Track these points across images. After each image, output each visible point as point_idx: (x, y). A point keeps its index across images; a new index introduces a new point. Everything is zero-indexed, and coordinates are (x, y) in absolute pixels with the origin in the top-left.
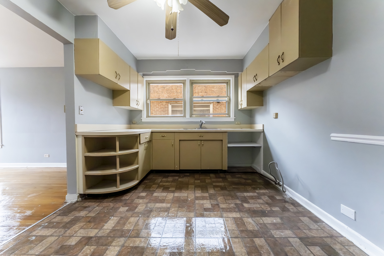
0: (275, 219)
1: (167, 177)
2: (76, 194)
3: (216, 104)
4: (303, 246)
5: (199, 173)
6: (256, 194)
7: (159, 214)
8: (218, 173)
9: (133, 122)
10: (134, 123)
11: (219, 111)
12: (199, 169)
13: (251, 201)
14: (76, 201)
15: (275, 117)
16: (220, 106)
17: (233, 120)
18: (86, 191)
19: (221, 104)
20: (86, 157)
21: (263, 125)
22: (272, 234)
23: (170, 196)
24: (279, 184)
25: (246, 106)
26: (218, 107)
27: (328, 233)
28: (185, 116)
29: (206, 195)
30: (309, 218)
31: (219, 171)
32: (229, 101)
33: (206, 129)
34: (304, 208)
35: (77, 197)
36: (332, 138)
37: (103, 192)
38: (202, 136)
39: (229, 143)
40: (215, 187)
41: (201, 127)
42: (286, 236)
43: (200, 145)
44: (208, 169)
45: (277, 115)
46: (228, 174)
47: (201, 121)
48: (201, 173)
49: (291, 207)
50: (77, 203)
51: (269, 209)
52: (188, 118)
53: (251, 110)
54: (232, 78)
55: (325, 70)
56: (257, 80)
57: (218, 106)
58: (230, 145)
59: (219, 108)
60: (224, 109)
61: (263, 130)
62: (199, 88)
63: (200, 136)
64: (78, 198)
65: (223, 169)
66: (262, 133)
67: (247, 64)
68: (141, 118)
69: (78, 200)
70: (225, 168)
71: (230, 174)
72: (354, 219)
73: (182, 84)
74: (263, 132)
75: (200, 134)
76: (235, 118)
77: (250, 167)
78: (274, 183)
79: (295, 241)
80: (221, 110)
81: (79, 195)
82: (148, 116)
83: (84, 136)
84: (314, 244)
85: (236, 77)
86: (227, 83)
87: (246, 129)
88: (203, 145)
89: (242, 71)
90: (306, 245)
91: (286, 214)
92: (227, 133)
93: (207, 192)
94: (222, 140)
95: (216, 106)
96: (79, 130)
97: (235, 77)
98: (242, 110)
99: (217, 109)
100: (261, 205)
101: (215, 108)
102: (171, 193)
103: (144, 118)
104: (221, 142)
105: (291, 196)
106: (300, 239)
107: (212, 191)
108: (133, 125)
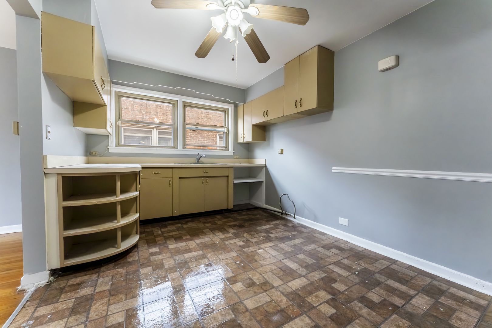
0: (300, 240)
1: (165, 226)
2: (45, 272)
3: (190, 132)
4: (327, 251)
5: (202, 216)
6: (272, 226)
7: (199, 262)
8: (223, 213)
9: (92, 152)
10: (94, 154)
11: (195, 141)
12: (203, 211)
13: (273, 231)
14: (47, 282)
15: (280, 152)
16: (196, 135)
17: (232, 154)
18: (65, 263)
19: (197, 133)
20: (64, 208)
21: (266, 160)
22: (304, 249)
23: (192, 244)
24: (286, 214)
25: (251, 140)
26: (193, 136)
27: (333, 240)
28: (175, 147)
29: (229, 235)
30: (318, 233)
31: (224, 211)
32: (227, 133)
33: (204, 163)
34: (311, 228)
35: (48, 276)
36: (333, 171)
37: (98, 257)
38: (207, 173)
39: (235, 178)
40: (232, 227)
41: (198, 161)
42: (314, 248)
43: (204, 183)
44: (213, 209)
45: (282, 150)
46: (234, 213)
47: (198, 154)
48: (204, 216)
49: (303, 230)
50: (49, 284)
51: (290, 234)
52: (180, 150)
53: (249, 144)
54: (231, 107)
55: (328, 119)
56: (267, 116)
57: (193, 134)
58: (236, 181)
59: (195, 138)
60: (200, 139)
61: (266, 164)
62: (167, 108)
63: (204, 173)
64: (50, 277)
65: (229, 208)
66: (264, 168)
67: (253, 96)
68: (108, 147)
69: (50, 279)
70: (231, 206)
71: (236, 212)
72: (347, 225)
73: (171, 105)
74: (266, 167)
75: (204, 170)
76: (234, 152)
77: (249, 204)
78: (279, 214)
79: (320, 249)
80: (197, 140)
81: (50, 271)
82: (118, 145)
83: (61, 174)
84: (331, 248)
85: (236, 106)
86: (226, 111)
87: (244, 164)
88: (207, 182)
89: (244, 102)
90: (328, 250)
91: (304, 235)
92: (233, 168)
93: (228, 232)
94: (228, 176)
95: (190, 134)
96: (50, 166)
97: (234, 107)
98: (243, 144)
99: (192, 139)
100: (283, 233)
101: (190, 138)
102: (190, 241)
103: (113, 148)
104: (226, 178)
105: (298, 222)
106: (322, 247)
107: (232, 231)
108: (92, 158)
